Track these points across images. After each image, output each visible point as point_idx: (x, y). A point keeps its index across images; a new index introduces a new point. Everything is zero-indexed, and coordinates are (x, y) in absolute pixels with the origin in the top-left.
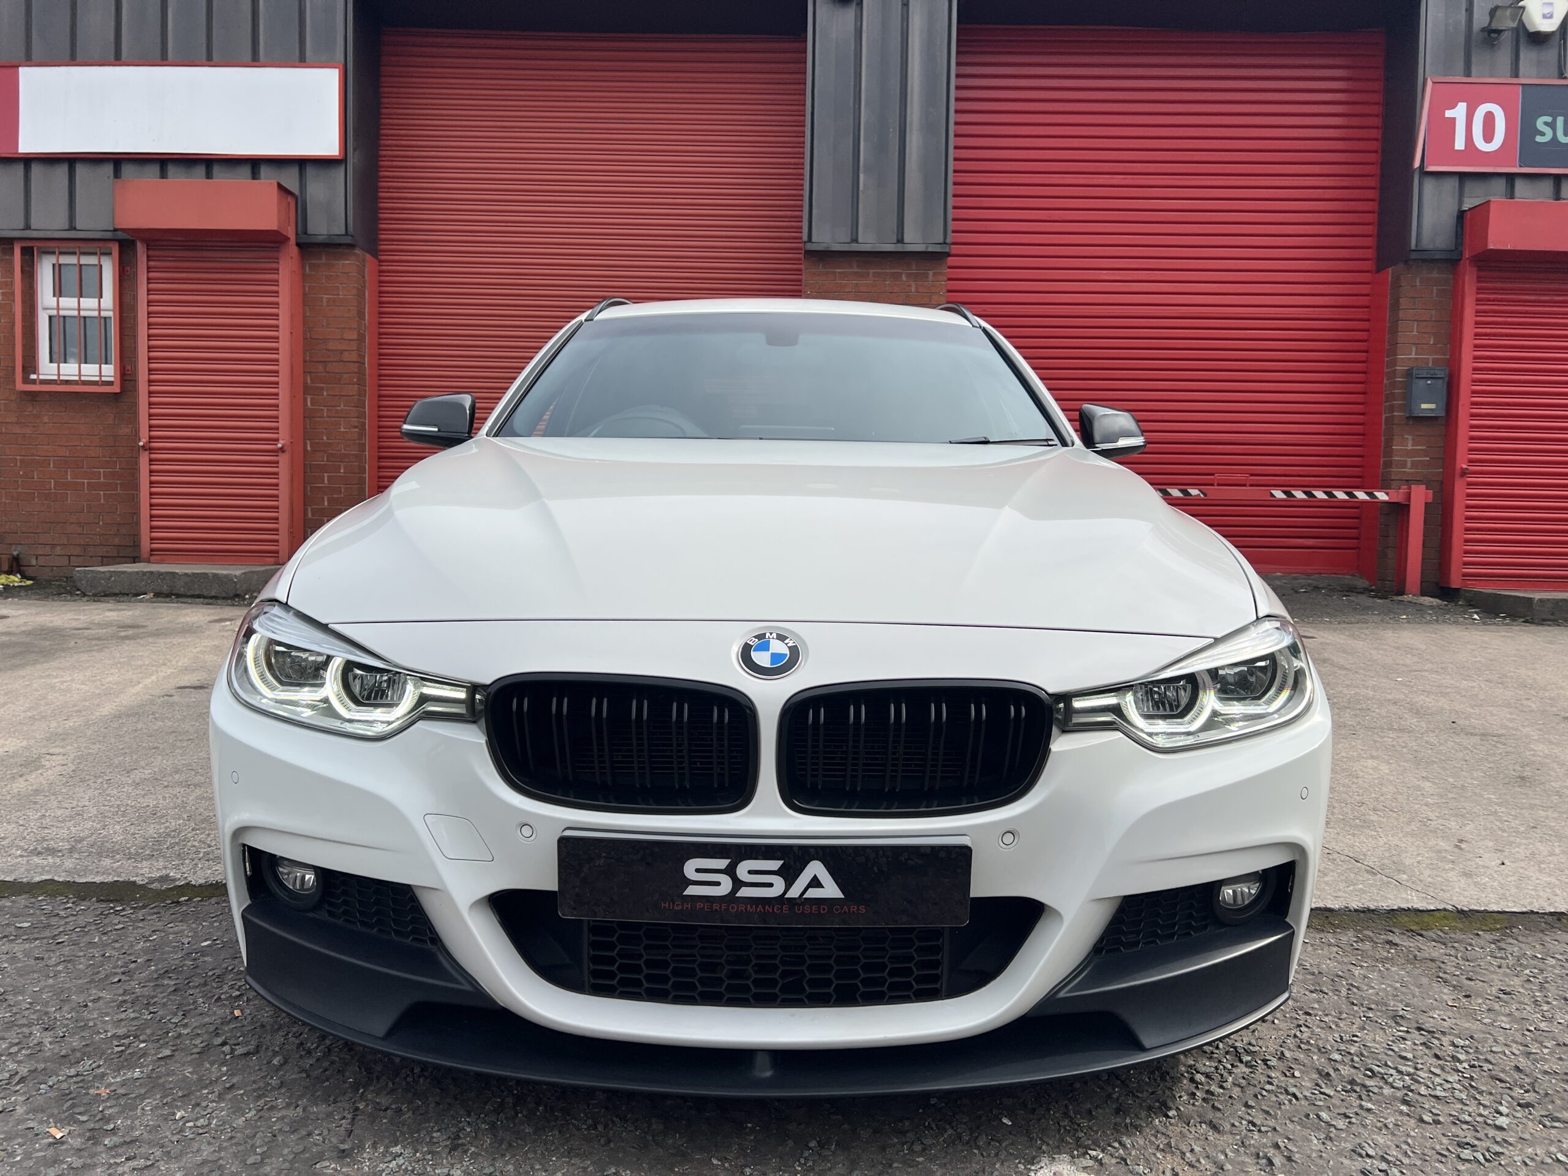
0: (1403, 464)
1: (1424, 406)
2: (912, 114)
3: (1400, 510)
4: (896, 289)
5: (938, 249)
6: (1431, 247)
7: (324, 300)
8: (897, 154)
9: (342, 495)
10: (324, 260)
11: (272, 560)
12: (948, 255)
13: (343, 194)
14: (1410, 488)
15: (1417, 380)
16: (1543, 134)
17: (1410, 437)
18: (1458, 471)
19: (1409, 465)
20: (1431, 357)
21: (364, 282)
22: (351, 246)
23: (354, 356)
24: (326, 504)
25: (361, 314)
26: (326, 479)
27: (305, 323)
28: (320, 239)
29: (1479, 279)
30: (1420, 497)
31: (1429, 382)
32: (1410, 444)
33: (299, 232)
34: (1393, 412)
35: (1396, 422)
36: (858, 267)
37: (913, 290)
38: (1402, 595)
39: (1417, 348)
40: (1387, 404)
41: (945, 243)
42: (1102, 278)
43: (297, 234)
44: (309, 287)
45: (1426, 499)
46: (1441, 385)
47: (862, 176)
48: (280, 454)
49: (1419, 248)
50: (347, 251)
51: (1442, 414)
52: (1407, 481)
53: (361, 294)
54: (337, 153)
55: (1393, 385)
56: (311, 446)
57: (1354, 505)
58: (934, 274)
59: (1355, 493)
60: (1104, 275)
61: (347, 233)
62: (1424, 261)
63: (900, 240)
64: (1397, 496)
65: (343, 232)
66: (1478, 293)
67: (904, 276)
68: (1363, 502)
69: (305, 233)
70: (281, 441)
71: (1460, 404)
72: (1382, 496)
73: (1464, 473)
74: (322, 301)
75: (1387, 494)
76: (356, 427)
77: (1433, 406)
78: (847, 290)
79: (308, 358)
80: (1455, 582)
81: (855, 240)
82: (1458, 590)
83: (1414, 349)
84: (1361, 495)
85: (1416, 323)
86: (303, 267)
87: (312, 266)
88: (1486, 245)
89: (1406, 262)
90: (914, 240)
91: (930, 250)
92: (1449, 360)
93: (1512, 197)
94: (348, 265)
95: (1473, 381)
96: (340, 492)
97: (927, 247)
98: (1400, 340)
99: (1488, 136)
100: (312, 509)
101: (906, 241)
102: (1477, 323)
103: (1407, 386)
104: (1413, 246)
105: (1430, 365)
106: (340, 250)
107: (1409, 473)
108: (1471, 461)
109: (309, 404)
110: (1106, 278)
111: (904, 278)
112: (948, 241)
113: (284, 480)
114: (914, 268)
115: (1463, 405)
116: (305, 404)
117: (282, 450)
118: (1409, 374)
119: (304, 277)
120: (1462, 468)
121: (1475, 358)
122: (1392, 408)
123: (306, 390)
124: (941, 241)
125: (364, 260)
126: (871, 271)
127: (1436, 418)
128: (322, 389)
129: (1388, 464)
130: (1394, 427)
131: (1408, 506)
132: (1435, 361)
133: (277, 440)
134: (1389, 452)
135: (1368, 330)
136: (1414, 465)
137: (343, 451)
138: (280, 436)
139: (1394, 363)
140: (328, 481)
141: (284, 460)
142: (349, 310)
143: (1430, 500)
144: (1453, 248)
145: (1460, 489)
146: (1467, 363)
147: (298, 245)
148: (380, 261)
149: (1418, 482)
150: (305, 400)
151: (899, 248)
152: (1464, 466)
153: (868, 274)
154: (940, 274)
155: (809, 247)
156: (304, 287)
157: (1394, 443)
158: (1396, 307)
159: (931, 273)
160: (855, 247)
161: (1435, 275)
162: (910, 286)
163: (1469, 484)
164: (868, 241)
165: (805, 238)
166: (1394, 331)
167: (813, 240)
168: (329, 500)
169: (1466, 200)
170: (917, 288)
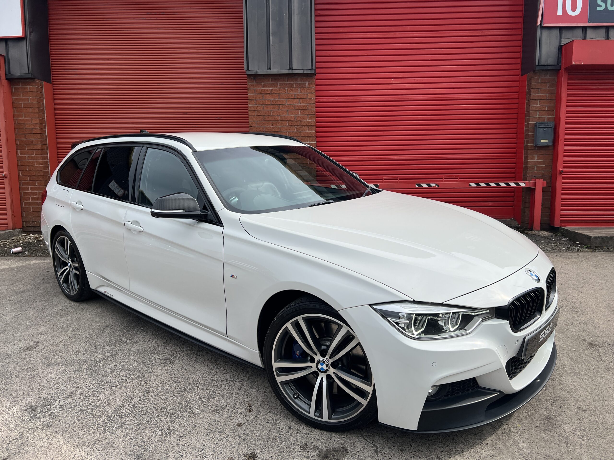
0: (533, 168)
1: (542, 141)
2: (294, 6)
3: (531, 191)
4: (291, 92)
5: (309, 72)
6: (546, 64)
7: (22, 105)
8: (288, 26)
9: (38, 196)
10: (21, 86)
11: (5, 228)
12: (315, 74)
13: (26, 54)
14: (535, 180)
15: (539, 129)
16: (600, 6)
17: (536, 156)
18: (558, 172)
19: (536, 168)
20: (546, 117)
21: (42, 95)
22: (33, 79)
23: (38, 131)
24: (31, 200)
25: (41, 111)
26: (30, 189)
27: (14, 115)
28: (16, 76)
29: (569, 79)
30: (540, 184)
31: (545, 129)
32: (536, 158)
33: (7, 73)
34: (528, 143)
35: (529, 148)
36: (272, 81)
37: (299, 92)
38: (532, 230)
39: (539, 113)
40: (525, 140)
41: (312, 69)
42: (392, 82)
43: (6, 74)
44: (15, 99)
45: (543, 185)
46: (551, 131)
47: (271, 38)
48: (4, 178)
49: (540, 65)
50: (31, 81)
51: (551, 144)
52: (535, 176)
53: (40, 101)
54: (21, 35)
55: (528, 130)
56: (22, 174)
57: (509, 189)
58: (309, 84)
59: (510, 183)
60: (393, 81)
61: (29, 73)
62: (543, 70)
63: (291, 68)
64: (530, 184)
65: (27, 72)
66: (568, 86)
67: (294, 85)
68: (513, 187)
69: (10, 74)
70: (4, 173)
71: (559, 139)
72: (522, 184)
73: (561, 173)
74: (21, 105)
75: (525, 183)
76: (41, 164)
77: (547, 141)
78: (268, 92)
79: (17, 133)
80: (557, 224)
81: (269, 69)
82: (558, 228)
83: (538, 113)
84: (512, 184)
85: (539, 101)
86: (11, 89)
87: (15, 88)
88: (571, 62)
89: (534, 71)
90: (297, 69)
91: (305, 72)
92: (555, 117)
93: (585, 39)
94: (32, 88)
95: (566, 129)
96: (37, 195)
97: (304, 71)
98: (531, 109)
99: (574, 8)
100: (25, 203)
101: (293, 69)
102: (567, 100)
103: (534, 131)
104: (537, 64)
105: (546, 120)
106: (28, 81)
107: (536, 173)
108: (564, 167)
109: (19, 154)
110: (394, 82)
111: (294, 86)
112: (314, 68)
113: (7, 191)
114: (299, 81)
115: (561, 140)
116: (17, 154)
117: (5, 177)
118: (535, 125)
119: (12, 94)
120: (560, 170)
121: (567, 117)
122: (527, 142)
123: (17, 147)
124: (310, 68)
125: (41, 85)
126: (279, 83)
127: (548, 146)
128: (25, 147)
129: (526, 168)
130: (529, 151)
131: (535, 188)
132: (548, 119)
133: (3, 172)
134: (526, 163)
135: (517, 104)
136: (538, 168)
137: (36, 176)
138: (4, 170)
139: (528, 120)
140: (31, 189)
141: (7, 181)
142: (34, 109)
143: (545, 185)
144: (556, 64)
145: (559, 180)
146: (563, 119)
147: (7, 79)
148: (53, 84)
149: (540, 177)
150: (17, 152)
151: (290, 72)
152: (561, 169)
153: (277, 84)
154: (311, 83)
155: (248, 72)
156: (12, 99)
157: (529, 159)
158: (529, 93)
159: (307, 83)
160: (269, 72)
161: (548, 77)
162: (297, 90)
163: (563, 178)
164: (275, 69)
165: (246, 68)
166: (529, 104)
167: (249, 69)
168: (32, 198)
169: (563, 40)
170: (300, 91)
